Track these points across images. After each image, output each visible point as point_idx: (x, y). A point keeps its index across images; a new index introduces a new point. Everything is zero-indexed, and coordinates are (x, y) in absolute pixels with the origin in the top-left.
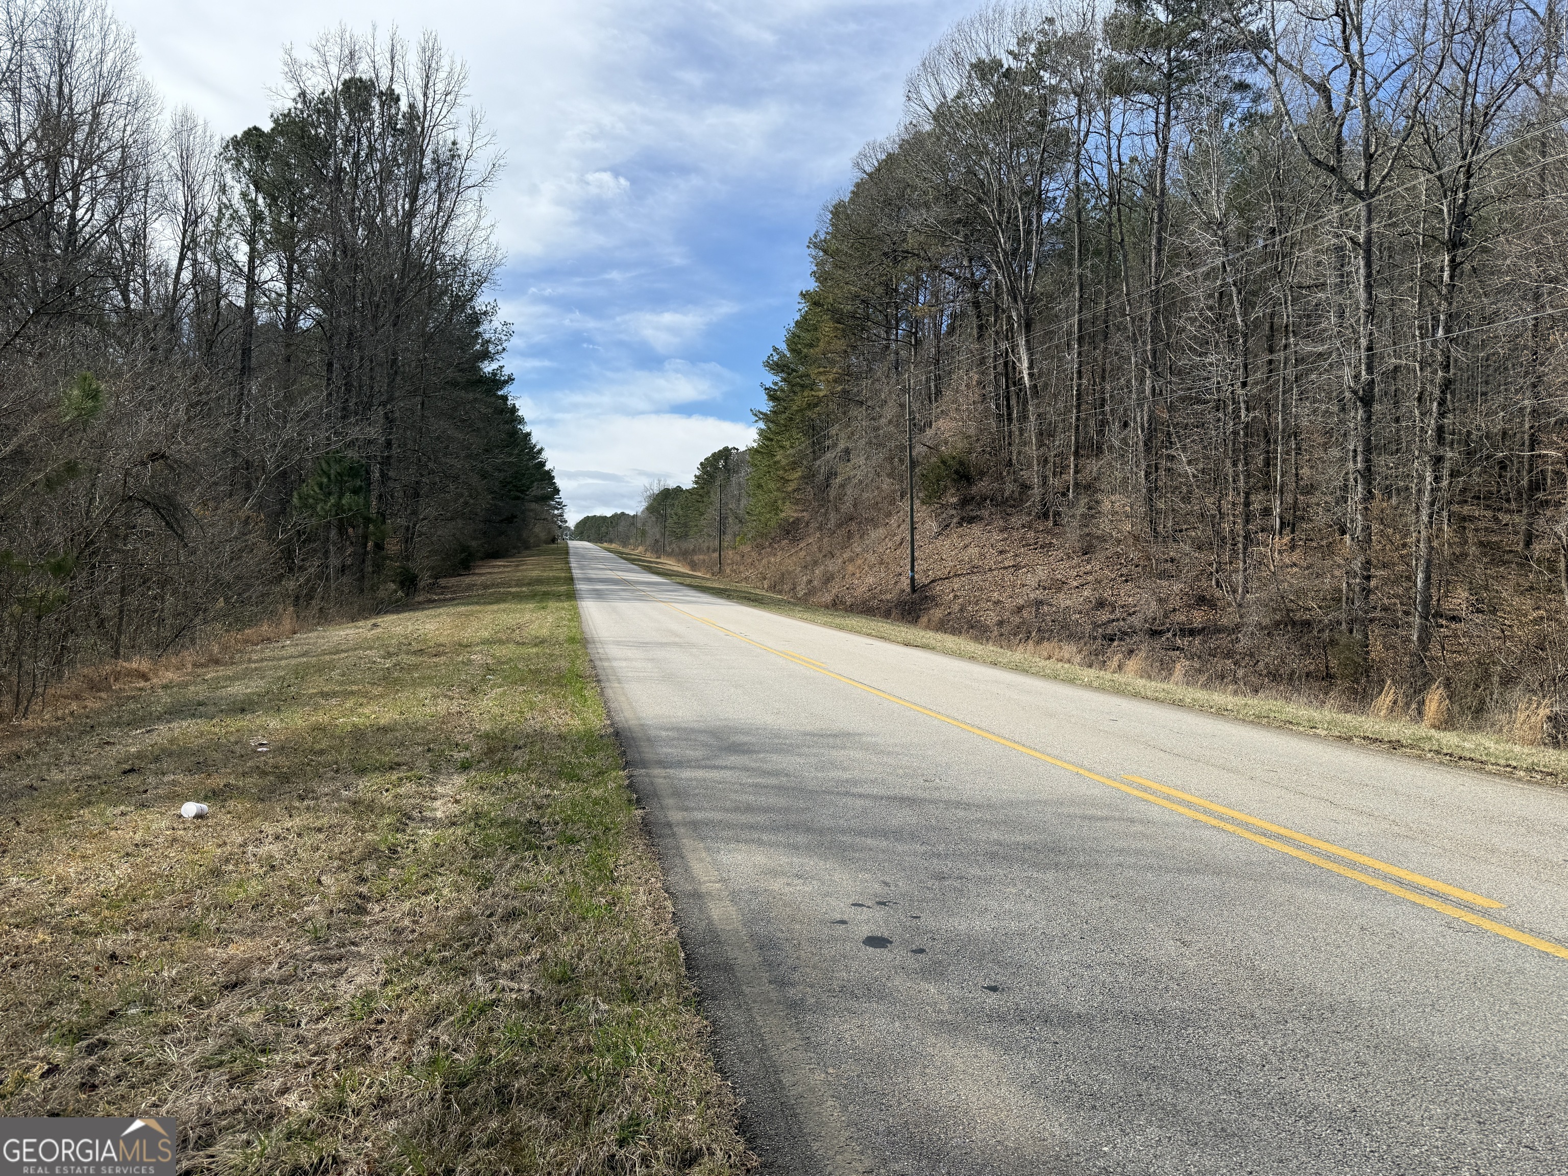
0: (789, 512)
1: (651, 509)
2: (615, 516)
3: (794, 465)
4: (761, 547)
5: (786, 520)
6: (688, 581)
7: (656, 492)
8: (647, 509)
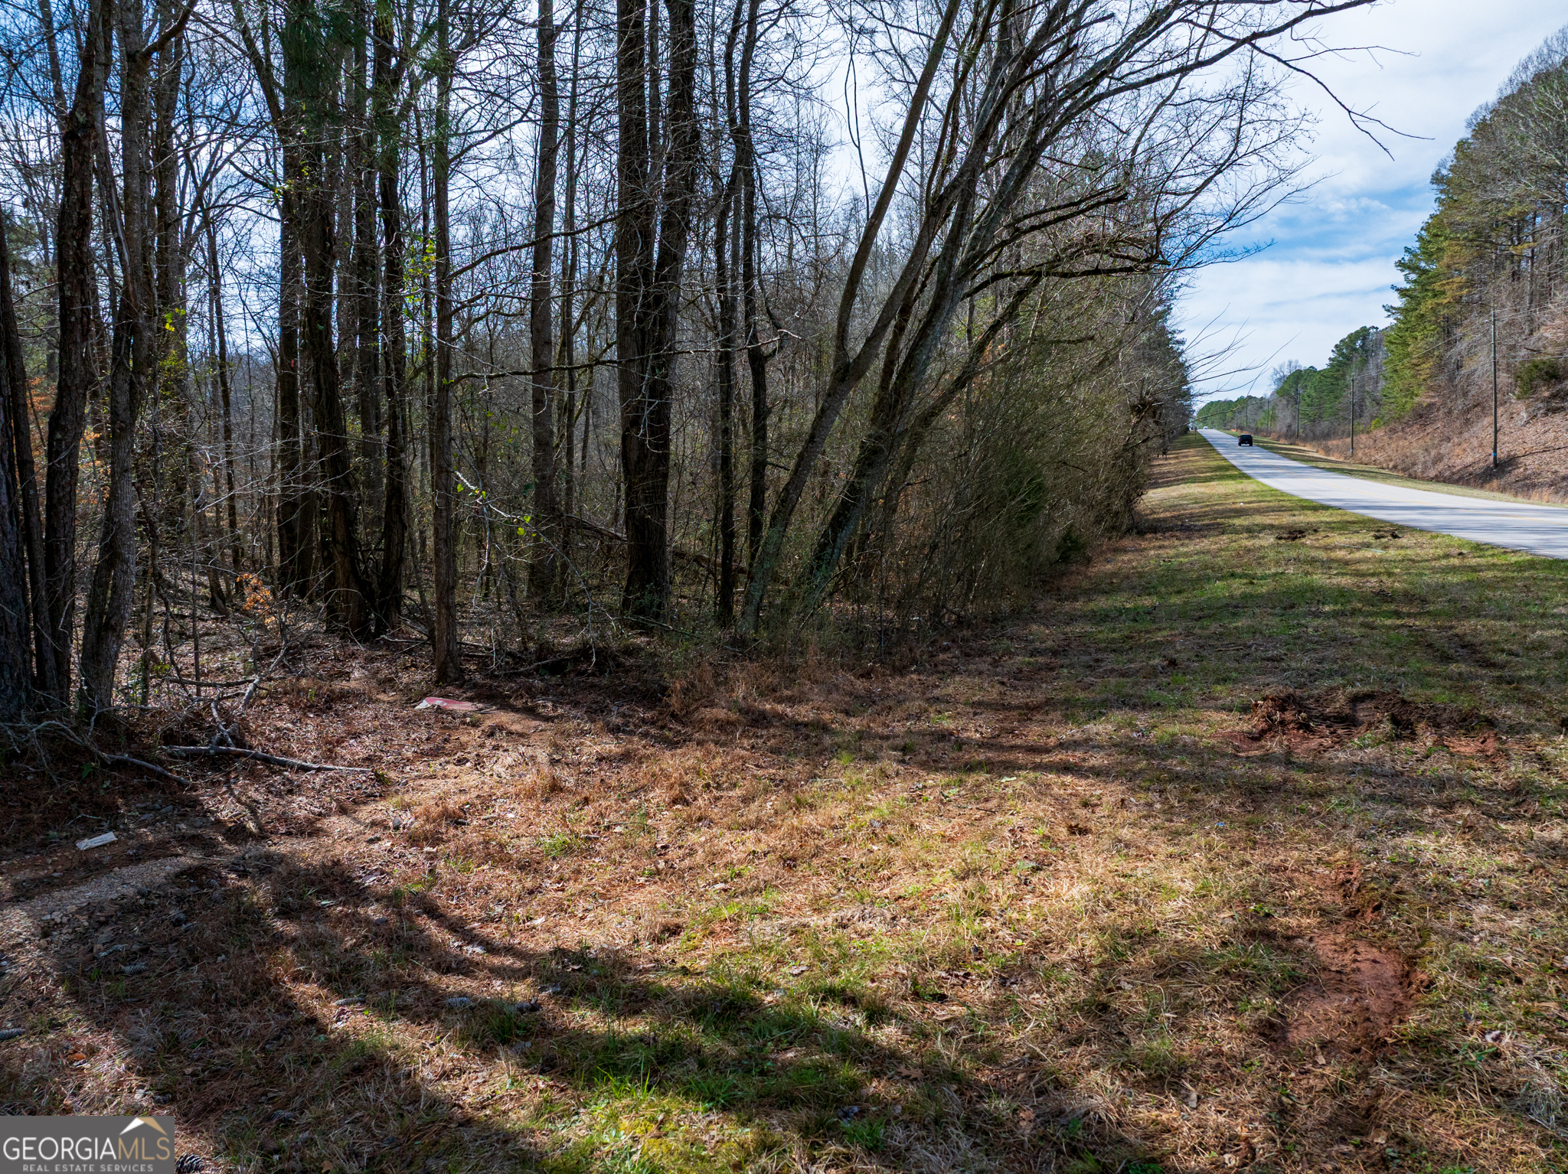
0: (1423, 398)
1: (1281, 392)
2: (1241, 400)
3: (1427, 356)
4: (1393, 431)
5: (1420, 404)
6: (1322, 465)
7: (1287, 373)
8: (1277, 392)
